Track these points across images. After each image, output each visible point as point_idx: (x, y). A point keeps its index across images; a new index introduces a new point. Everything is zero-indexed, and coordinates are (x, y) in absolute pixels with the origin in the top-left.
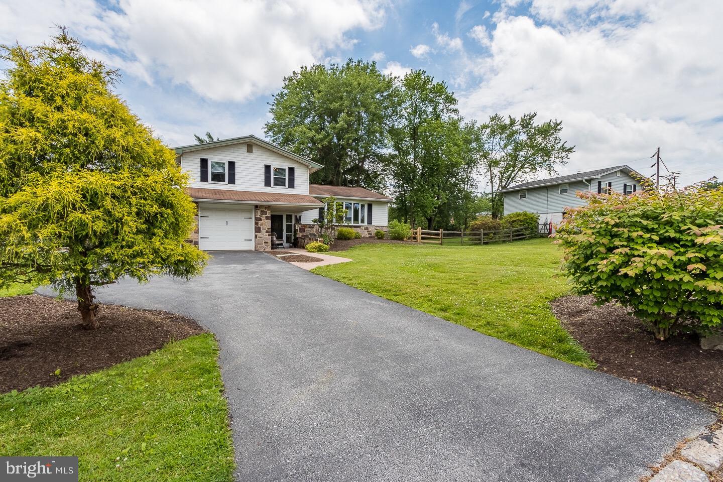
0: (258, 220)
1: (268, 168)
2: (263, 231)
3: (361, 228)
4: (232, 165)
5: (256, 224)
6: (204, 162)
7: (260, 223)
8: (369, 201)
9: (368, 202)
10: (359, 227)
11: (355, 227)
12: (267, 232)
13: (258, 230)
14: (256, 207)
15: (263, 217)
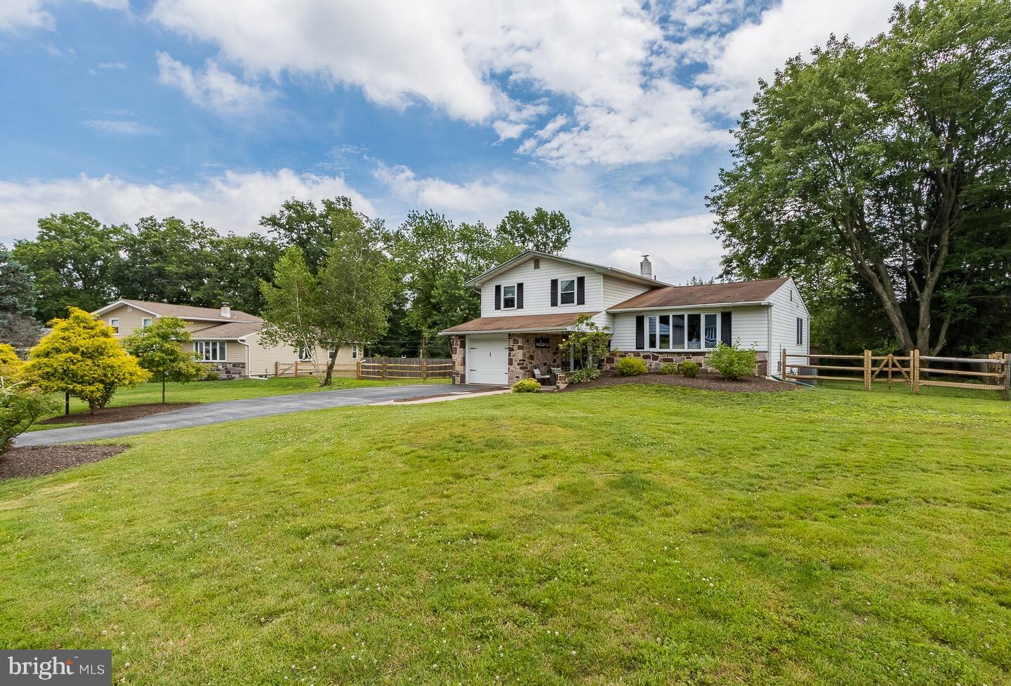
0: (511, 349)
1: (554, 283)
2: (515, 363)
3: (707, 355)
4: (520, 286)
5: (510, 355)
6: (498, 288)
7: (512, 353)
8: (724, 308)
9: (722, 310)
10: (703, 354)
11: (694, 354)
12: (518, 364)
13: (511, 362)
14: (509, 335)
15: (515, 347)
